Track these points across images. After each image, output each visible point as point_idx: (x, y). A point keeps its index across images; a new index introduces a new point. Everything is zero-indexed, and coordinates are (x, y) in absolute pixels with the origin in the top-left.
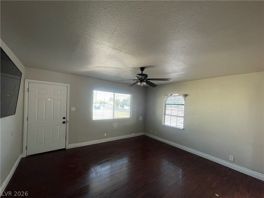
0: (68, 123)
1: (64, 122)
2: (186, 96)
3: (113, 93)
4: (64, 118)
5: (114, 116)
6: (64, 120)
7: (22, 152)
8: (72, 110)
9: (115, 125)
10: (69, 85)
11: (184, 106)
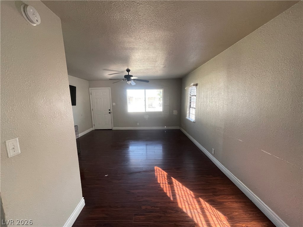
0: (112, 113)
1: (110, 113)
2: (197, 85)
3: (144, 90)
4: (109, 110)
5: (145, 110)
6: (110, 111)
7: (92, 127)
8: (113, 105)
9: (146, 117)
10: (110, 88)
11: (195, 97)
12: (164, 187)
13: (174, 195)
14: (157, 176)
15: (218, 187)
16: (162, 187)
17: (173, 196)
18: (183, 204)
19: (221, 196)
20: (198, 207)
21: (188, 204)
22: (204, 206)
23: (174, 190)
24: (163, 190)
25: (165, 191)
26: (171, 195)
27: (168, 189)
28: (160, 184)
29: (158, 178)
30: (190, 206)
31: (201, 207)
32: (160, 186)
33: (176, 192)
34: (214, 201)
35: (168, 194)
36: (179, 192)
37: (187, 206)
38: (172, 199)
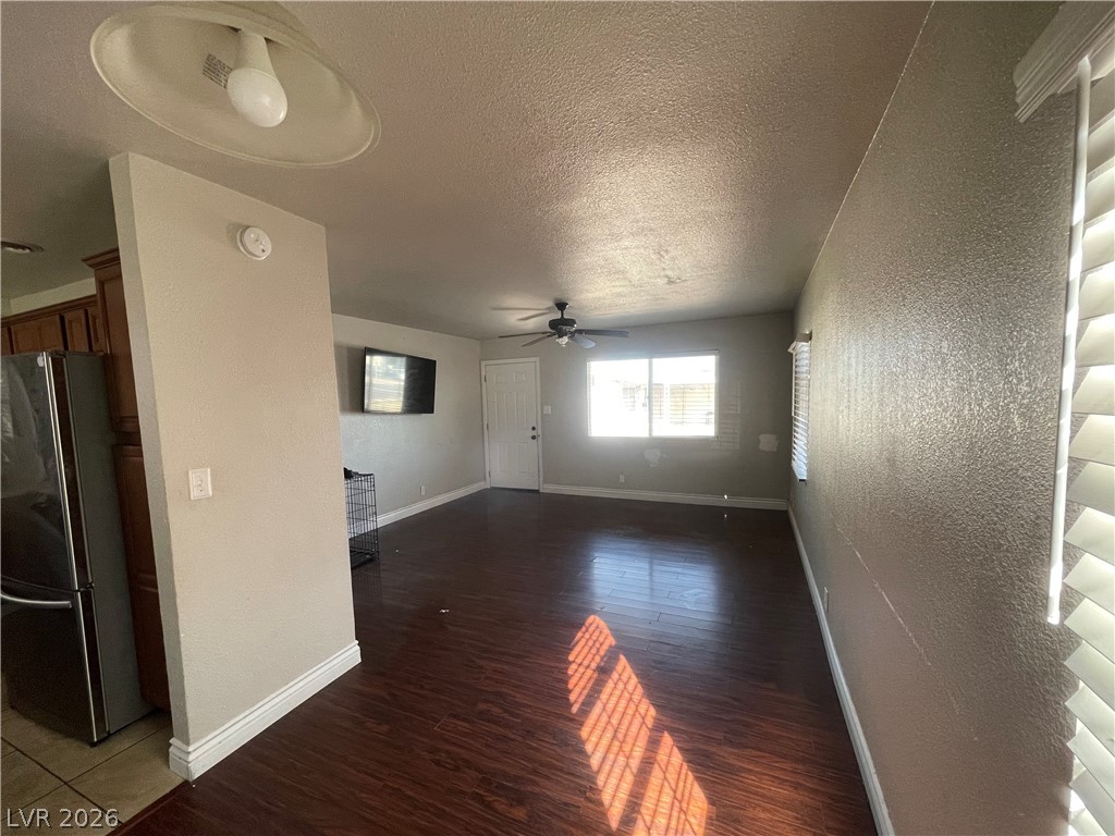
0: (540, 439)
1: (534, 438)
3: (646, 361)
4: (534, 429)
5: (651, 430)
6: (534, 433)
7: (483, 480)
8: (545, 412)
10: (538, 358)
12: (578, 675)
13: (589, 703)
14: (577, 643)
15: (763, 724)
16: (570, 672)
17: (583, 704)
18: (598, 732)
19: (747, 752)
20: (638, 753)
21: (614, 737)
22: (662, 757)
23: (600, 692)
24: (566, 683)
25: (570, 686)
26: (580, 700)
27: (582, 684)
28: (570, 663)
29: (577, 649)
30: (617, 743)
31: (650, 758)
32: (567, 669)
33: (604, 697)
34: (708, 757)
35: (572, 697)
36: (614, 700)
37: (605, 742)
38: (575, 709)
